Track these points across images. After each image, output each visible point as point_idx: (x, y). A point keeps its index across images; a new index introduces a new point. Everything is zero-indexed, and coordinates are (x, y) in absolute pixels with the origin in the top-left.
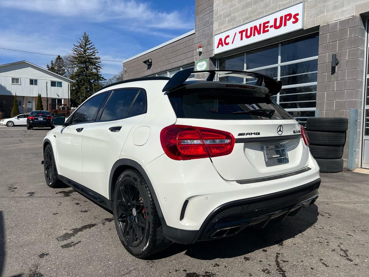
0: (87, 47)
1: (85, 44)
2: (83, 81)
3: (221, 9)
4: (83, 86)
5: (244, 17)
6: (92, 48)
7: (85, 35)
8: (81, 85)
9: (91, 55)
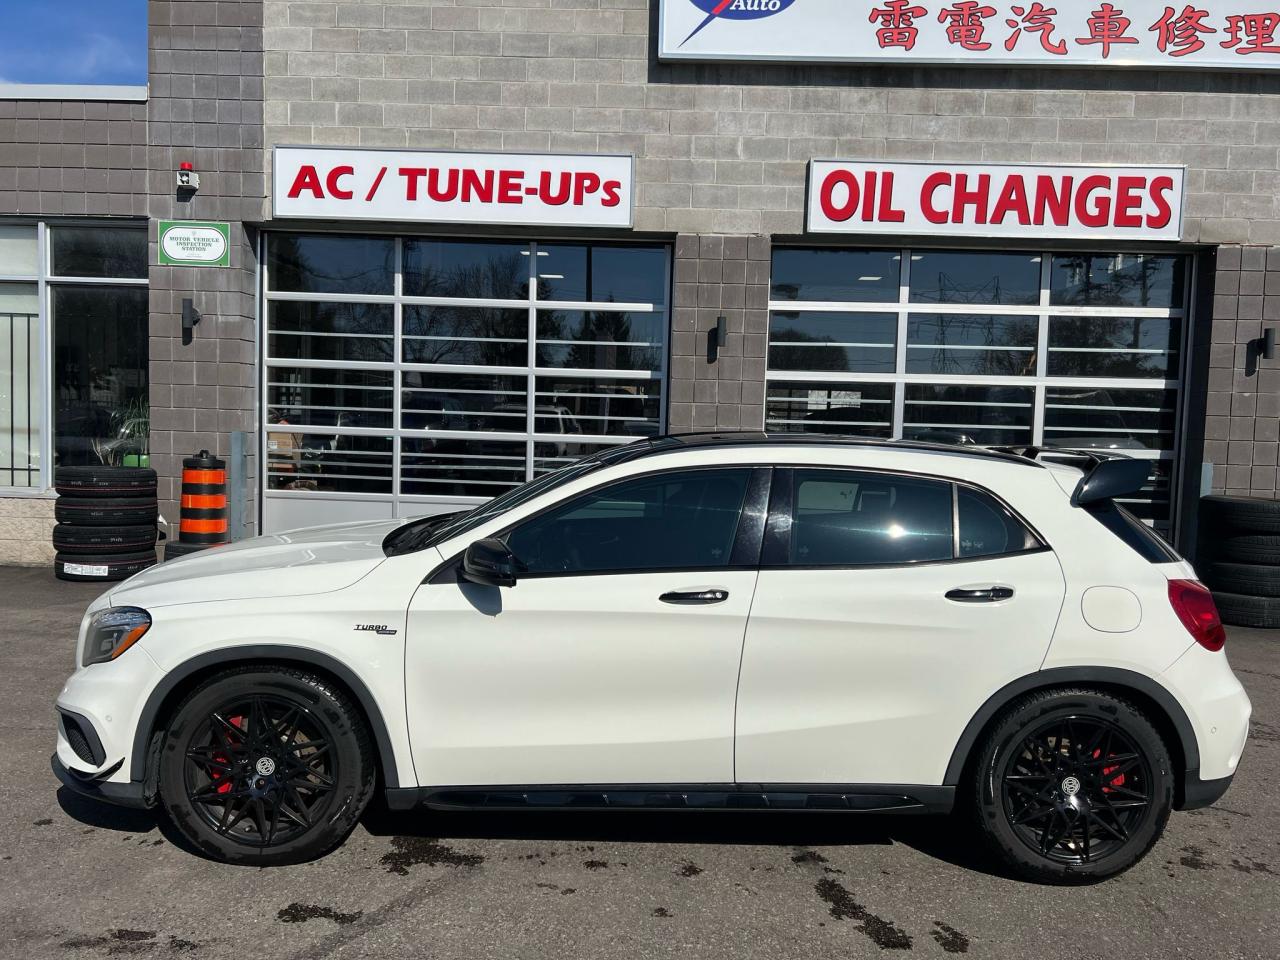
3: (306, 61)
5: (417, 126)
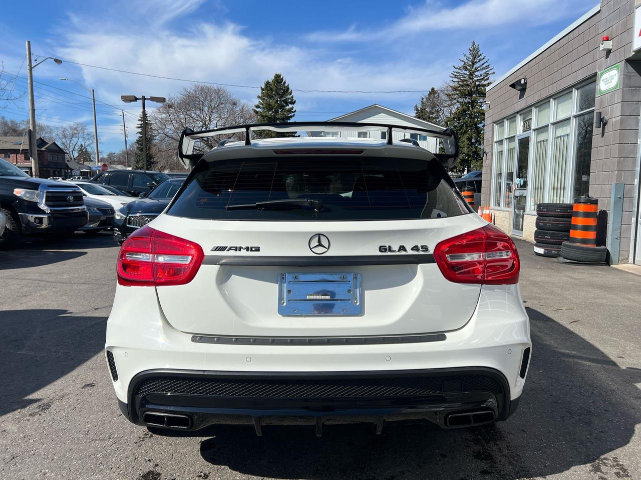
0: (474, 67)
1: (472, 62)
2: (464, 128)
4: (463, 136)
6: (484, 66)
7: (473, 46)
8: (462, 134)
9: (482, 79)
